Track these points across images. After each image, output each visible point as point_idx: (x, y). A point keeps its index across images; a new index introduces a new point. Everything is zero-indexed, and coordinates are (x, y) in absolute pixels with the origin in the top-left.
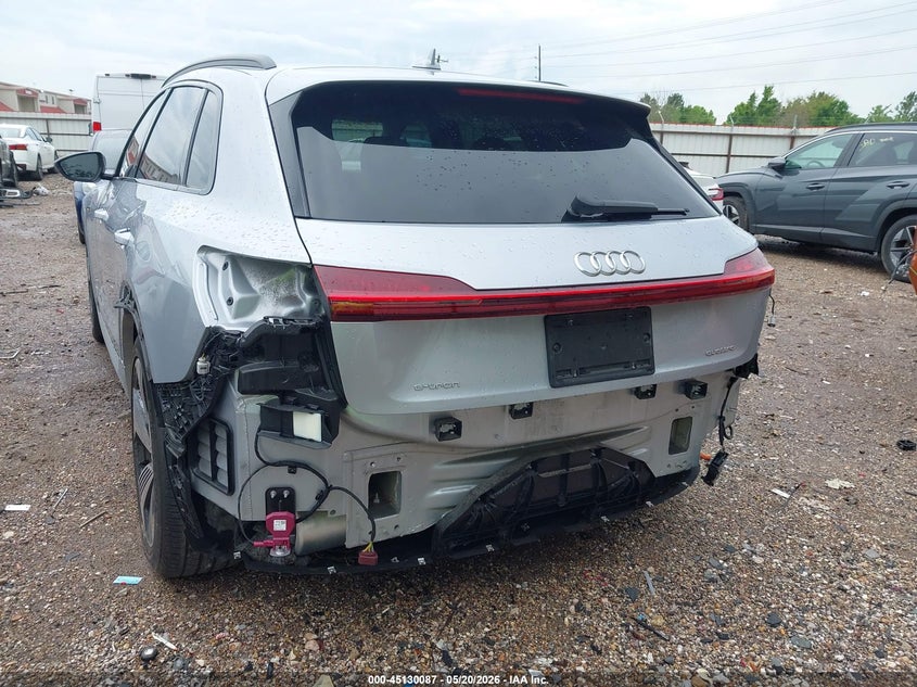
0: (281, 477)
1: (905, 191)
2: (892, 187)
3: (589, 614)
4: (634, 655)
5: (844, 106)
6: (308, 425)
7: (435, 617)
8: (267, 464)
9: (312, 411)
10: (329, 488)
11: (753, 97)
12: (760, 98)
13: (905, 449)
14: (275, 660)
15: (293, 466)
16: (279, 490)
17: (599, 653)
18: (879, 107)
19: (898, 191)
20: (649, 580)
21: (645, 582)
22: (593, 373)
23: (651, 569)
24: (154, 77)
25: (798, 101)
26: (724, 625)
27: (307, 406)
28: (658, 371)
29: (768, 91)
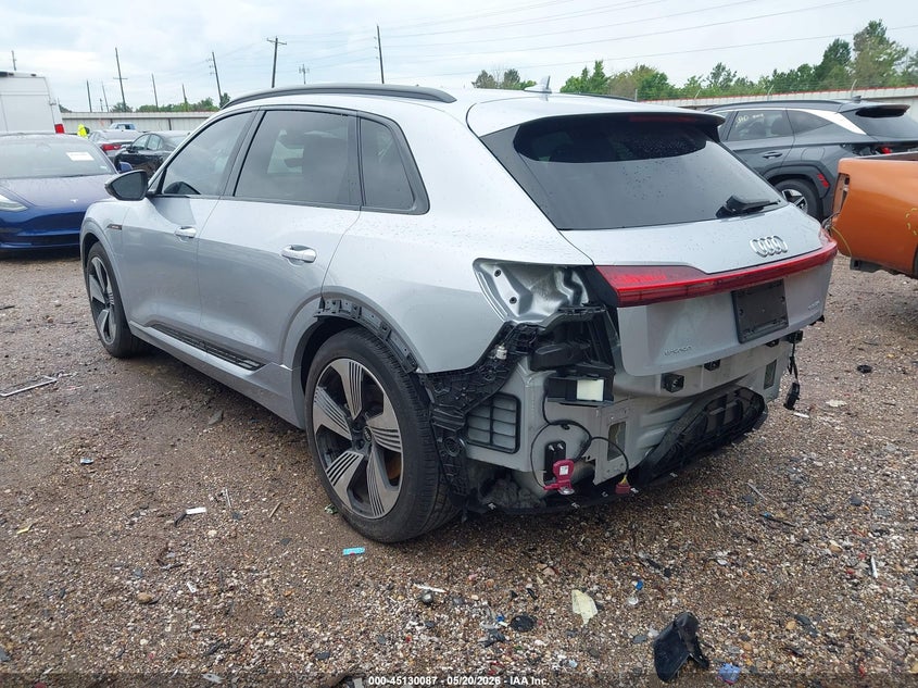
0: (556, 434)
1: (780, 160)
2: (767, 157)
3: (730, 517)
4: (780, 539)
5: (663, 77)
6: (591, 390)
7: (623, 537)
8: (550, 424)
9: (596, 379)
10: (591, 439)
11: (585, 72)
12: (592, 72)
13: (865, 372)
14: (529, 586)
15: (565, 424)
16: (555, 444)
17: (756, 542)
18: (693, 78)
19: (773, 160)
20: (754, 488)
21: (752, 490)
22: (760, 329)
23: (751, 481)
24: (11, 75)
25: (622, 75)
26: (825, 511)
27: (590, 375)
28: (790, 324)
29: (598, 65)
